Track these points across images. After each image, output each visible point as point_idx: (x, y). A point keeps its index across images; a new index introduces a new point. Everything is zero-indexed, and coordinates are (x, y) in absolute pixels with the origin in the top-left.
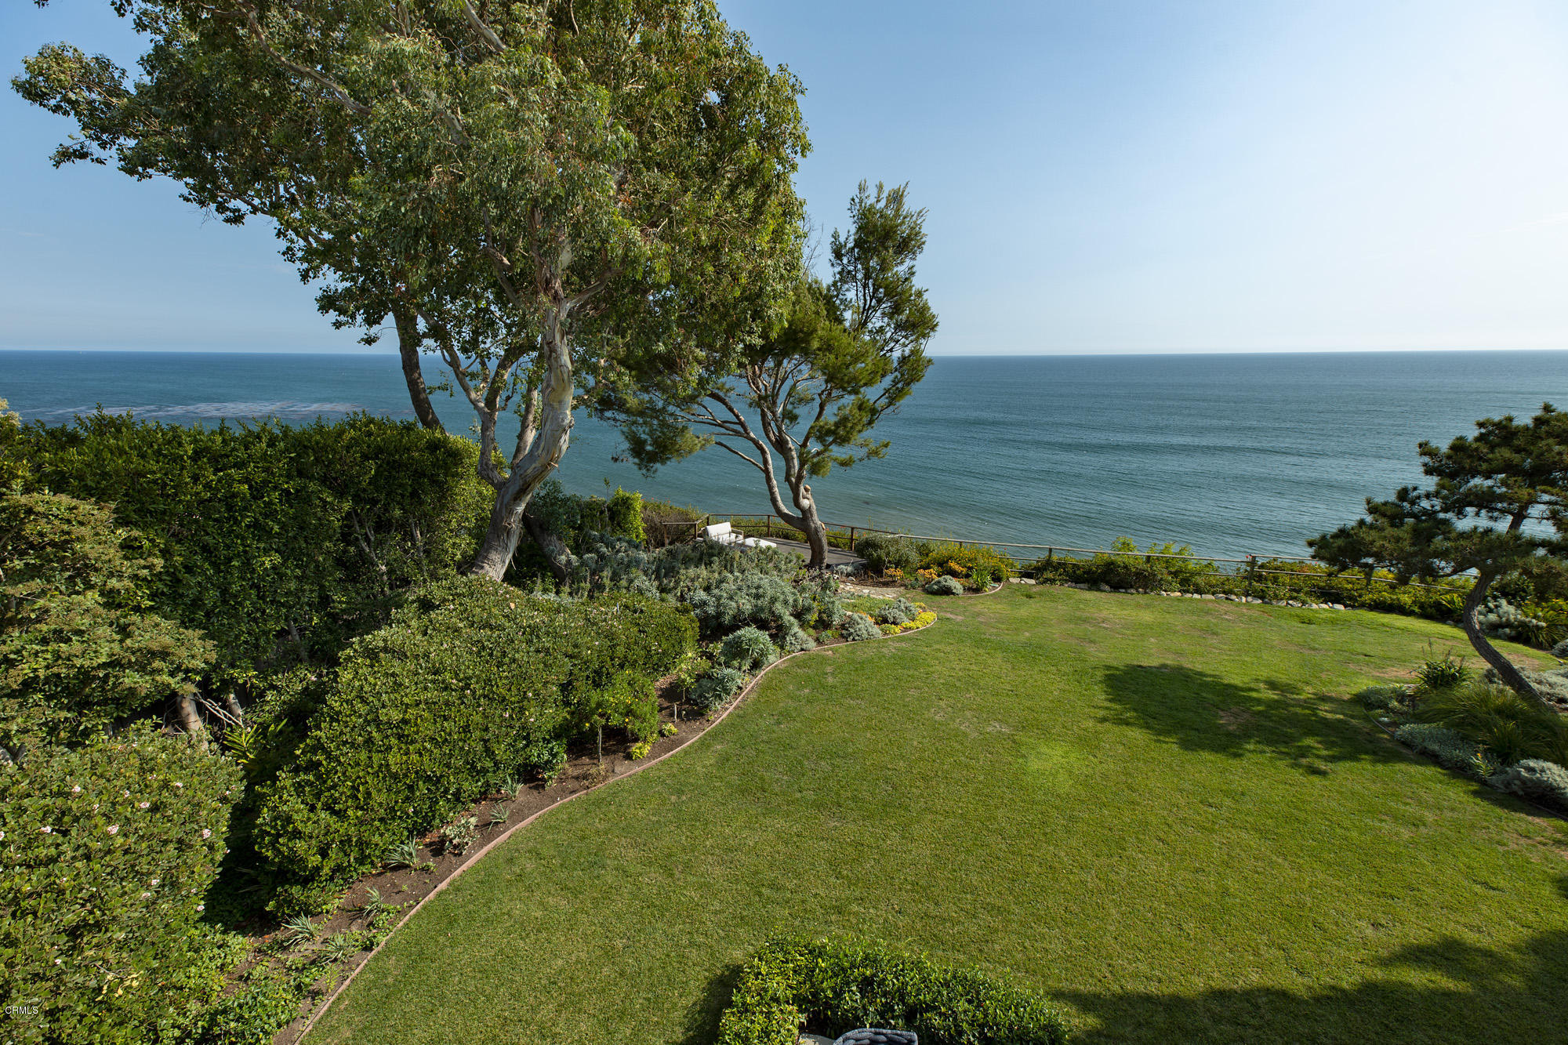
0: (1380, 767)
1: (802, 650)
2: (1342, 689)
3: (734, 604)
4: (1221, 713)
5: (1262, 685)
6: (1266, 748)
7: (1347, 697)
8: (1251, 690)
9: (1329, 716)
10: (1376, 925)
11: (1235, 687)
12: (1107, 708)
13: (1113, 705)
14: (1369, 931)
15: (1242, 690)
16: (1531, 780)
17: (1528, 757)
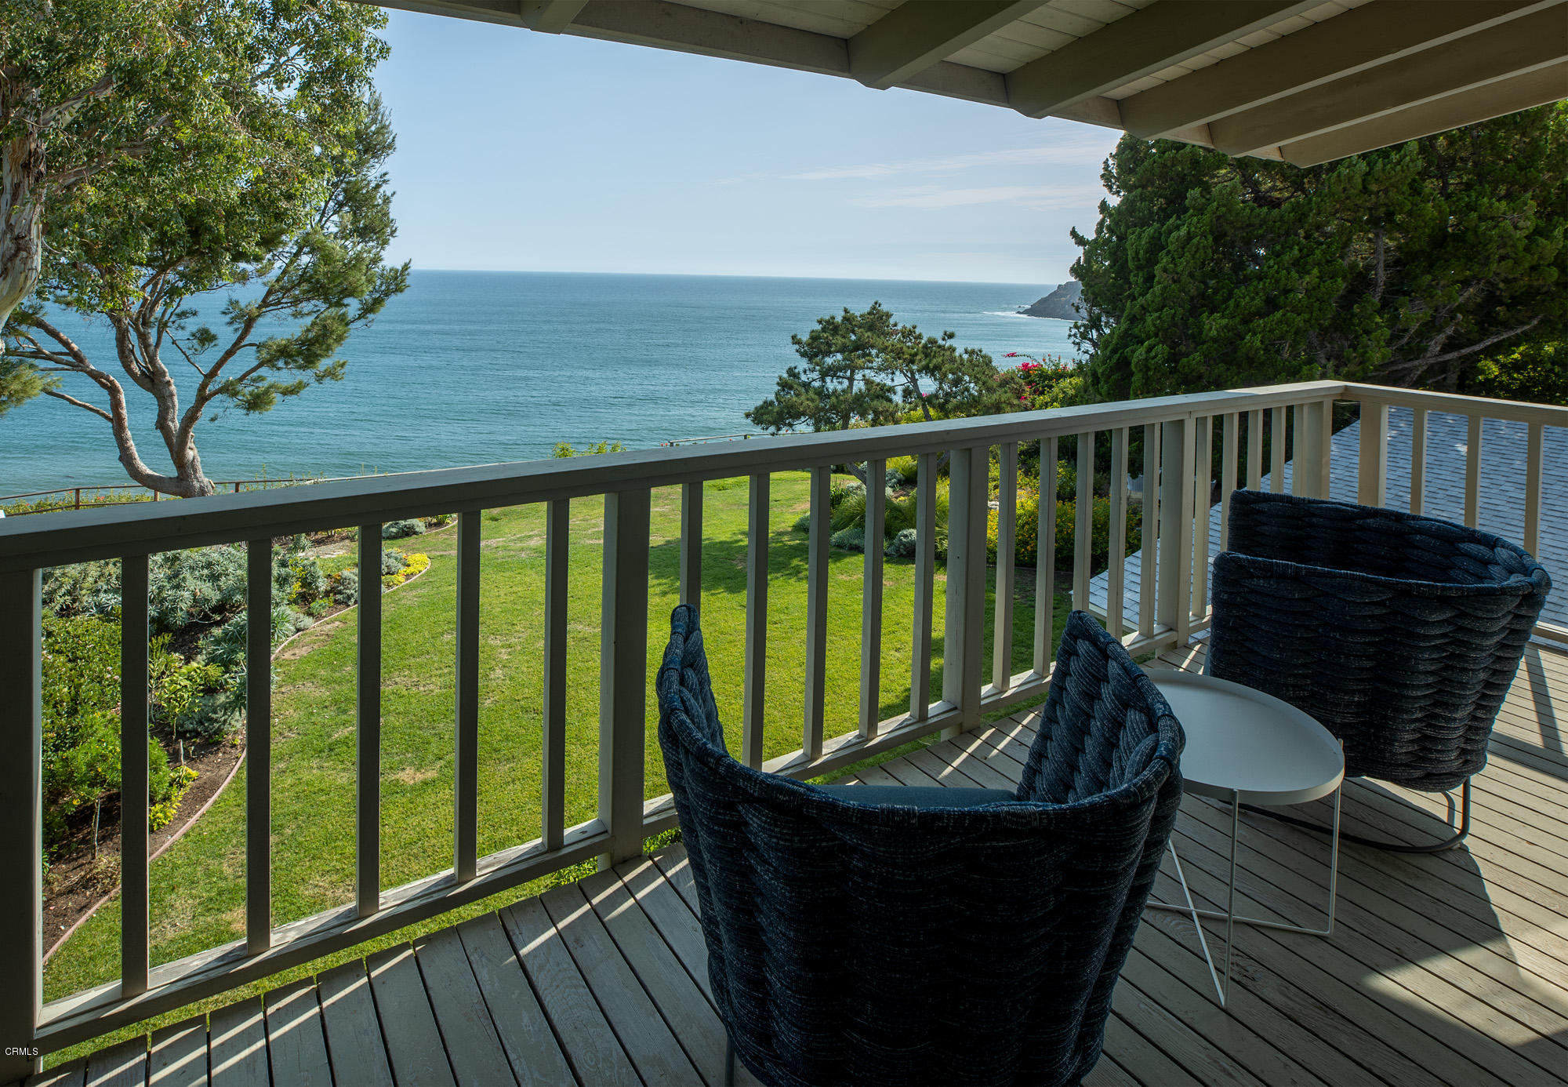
0: (838, 564)
1: (298, 630)
2: (783, 525)
3: (186, 594)
4: (734, 562)
5: (740, 537)
6: (779, 575)
7: (790, 529)
8: (737, 541)
9: (792, 543)
10: (897, 650)
11: (726, 542)
12: (660, 584)
13: (660, 581)
14: (897, 654)
15: (731, 543)
16: (908, 542)
17: (899, 531)
